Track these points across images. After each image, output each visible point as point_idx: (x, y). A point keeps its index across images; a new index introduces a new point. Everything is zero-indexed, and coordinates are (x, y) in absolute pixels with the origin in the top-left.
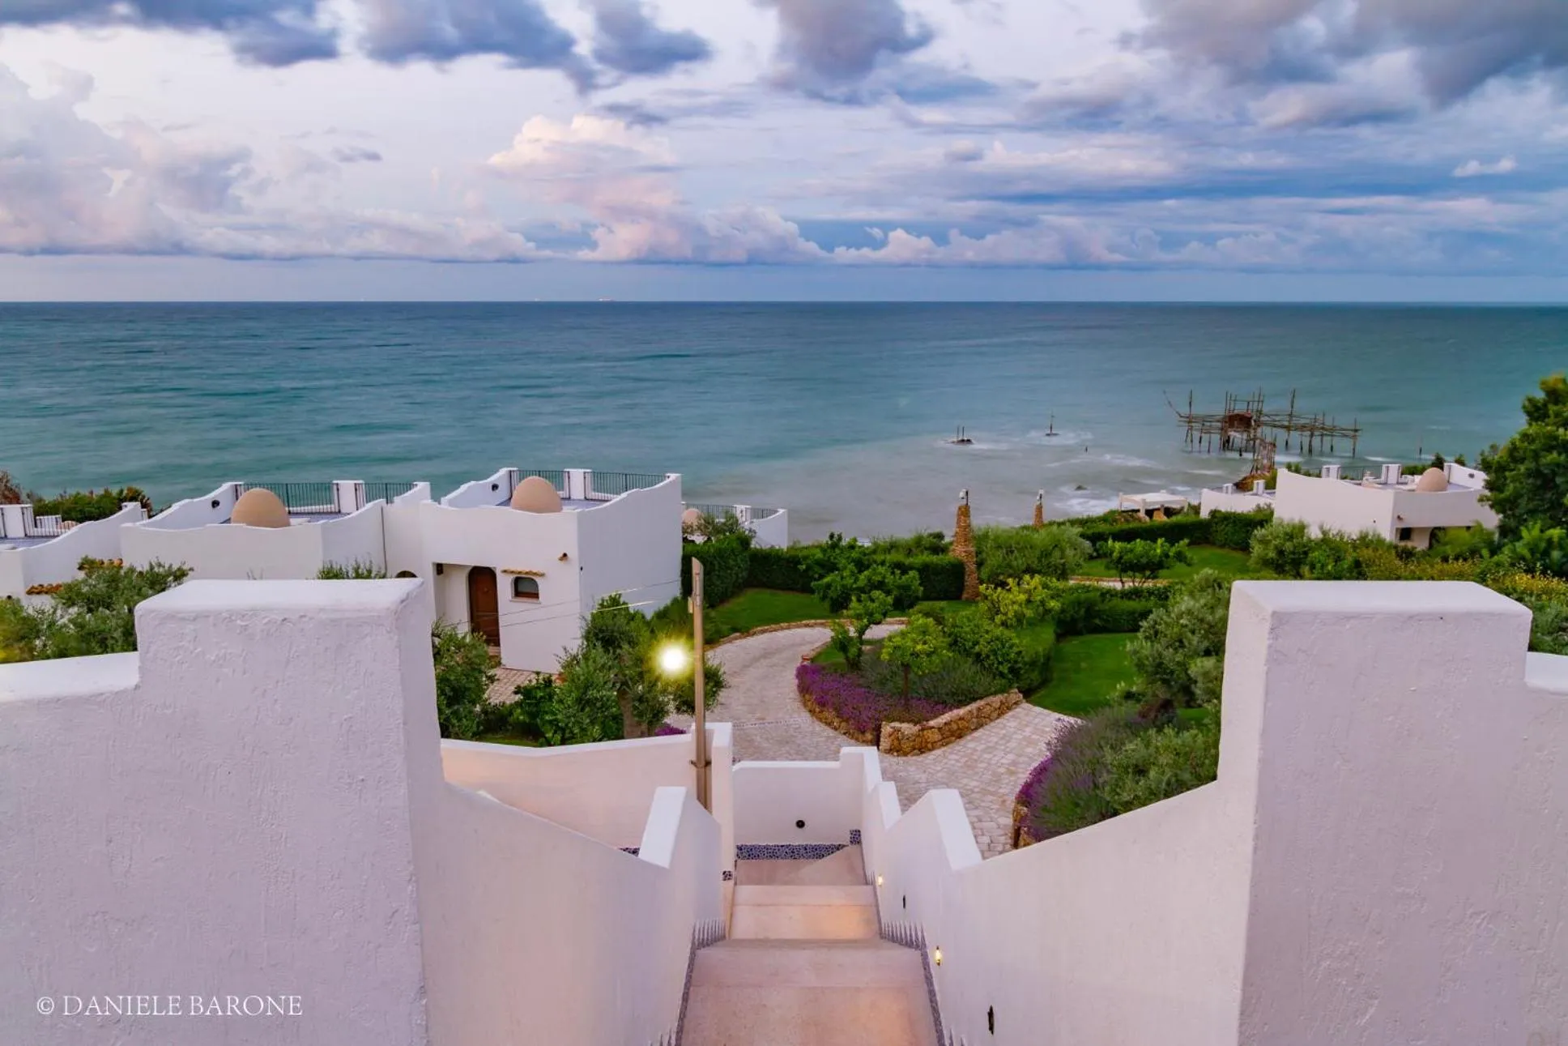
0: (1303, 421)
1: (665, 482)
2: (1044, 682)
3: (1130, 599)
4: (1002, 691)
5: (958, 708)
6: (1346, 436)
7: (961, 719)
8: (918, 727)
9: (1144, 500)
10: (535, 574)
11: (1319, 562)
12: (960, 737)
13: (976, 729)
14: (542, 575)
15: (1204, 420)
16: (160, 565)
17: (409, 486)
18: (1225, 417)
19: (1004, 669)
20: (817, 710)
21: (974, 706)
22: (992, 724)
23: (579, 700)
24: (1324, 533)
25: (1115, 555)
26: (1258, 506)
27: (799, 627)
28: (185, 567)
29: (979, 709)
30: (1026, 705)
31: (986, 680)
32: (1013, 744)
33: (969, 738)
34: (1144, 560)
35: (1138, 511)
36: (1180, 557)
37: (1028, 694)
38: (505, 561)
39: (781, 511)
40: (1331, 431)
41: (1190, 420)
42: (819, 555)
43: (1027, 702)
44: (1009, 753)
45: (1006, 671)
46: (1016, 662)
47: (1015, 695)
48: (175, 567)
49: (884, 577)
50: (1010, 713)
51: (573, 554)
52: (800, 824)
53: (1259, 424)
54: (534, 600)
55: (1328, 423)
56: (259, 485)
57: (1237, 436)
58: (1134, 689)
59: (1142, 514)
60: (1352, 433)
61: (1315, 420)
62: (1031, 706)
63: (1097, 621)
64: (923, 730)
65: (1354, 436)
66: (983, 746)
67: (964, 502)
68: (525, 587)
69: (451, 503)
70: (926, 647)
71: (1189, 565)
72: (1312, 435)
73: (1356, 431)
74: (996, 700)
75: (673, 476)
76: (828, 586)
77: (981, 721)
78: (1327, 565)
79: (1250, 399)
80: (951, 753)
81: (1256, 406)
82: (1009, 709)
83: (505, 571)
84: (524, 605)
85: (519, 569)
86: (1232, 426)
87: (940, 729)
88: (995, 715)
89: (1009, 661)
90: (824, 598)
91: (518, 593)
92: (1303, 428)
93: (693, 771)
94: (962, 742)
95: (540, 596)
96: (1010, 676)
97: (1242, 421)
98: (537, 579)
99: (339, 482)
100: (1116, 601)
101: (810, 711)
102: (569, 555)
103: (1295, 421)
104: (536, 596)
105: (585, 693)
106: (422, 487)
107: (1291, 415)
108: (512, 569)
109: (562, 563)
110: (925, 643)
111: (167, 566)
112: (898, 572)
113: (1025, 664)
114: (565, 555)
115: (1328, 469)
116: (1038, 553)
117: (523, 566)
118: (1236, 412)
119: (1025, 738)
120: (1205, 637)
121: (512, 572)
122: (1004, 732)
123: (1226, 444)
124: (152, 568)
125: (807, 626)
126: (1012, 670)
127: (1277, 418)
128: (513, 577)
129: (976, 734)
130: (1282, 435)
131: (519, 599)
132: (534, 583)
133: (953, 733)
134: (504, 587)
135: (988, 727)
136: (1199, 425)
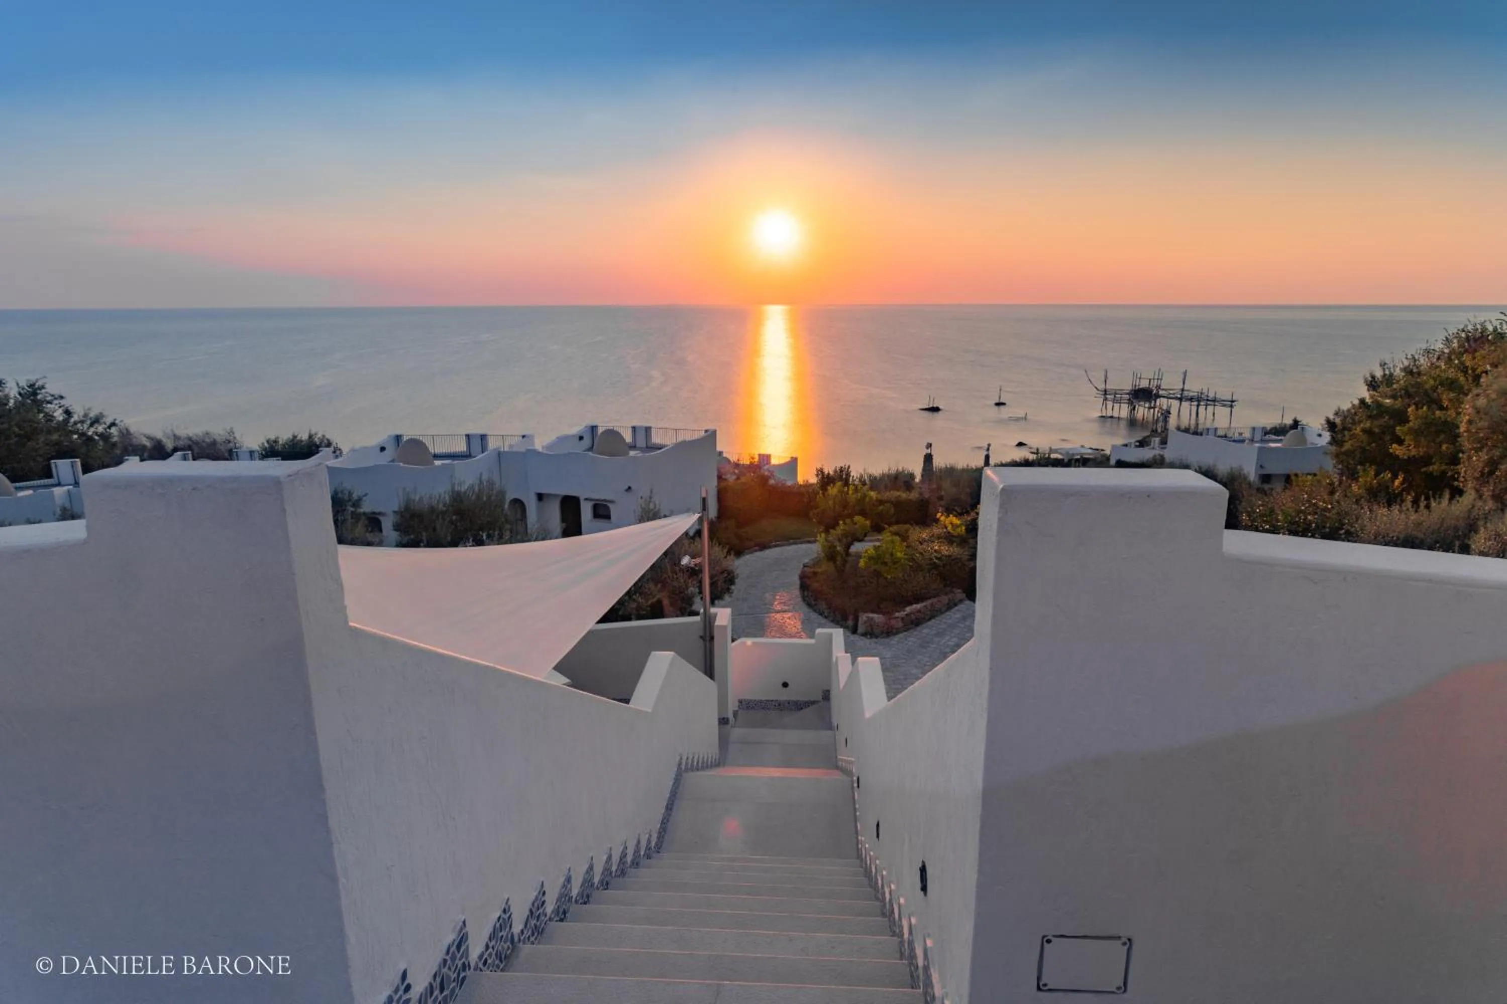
0: (1192, 394)
4: (949, 593)
5: (916, 604)
6: (1224, 405)
7: (919, 612)
8: (886, 617)
9: (1067, 453)
10: (607, 501)
12: (918, 625)
13: (930, 619)
14: (612, 502)
15: (1116, 393)
18: (1132, 392)
21: (928, 603)
22: (943, 616)
29: (932, 605)
30: (969, 602)
32: (957, 631)
33: (924, 625)
35: (1062, 460)
38: (585, 491)
40: (1212, 402)
41: (1105, 393)
44: (954, 637)
47: (960, 595)
50: (956, 608)
51: (636, 487)
52: (785, 685)
53: (1157, 396)
54: (606, 521)
55: (1211, 395)
57: (1141, 405)
59: (1065, 463)
60: (1229, 403)
61: (1201, 393)
62: (972, 603)
64: (890, 619)
65: (1231, 406)
66: (934, 632)
68: (601, 511)
72: (1198, 405)
73: (1233, 401)
74: (945, 599)
77: (933, 614)
79: (1152, 377)
80: (910, 637)
81: (1156, 383)
82: (956, 605)
83: (586, 499)
84: (601, 526)
85: (596, 498)
86: (1137, 397)
87: (903, 619)
88: (944, 609)
90: (819, 522)
91: (596, 515)
92: (1191, 399)
94: (919, 629)
95: (612, 517)
97: (1146, 394)
98: (609, 505)
101: (808, 604)
102: (632, 488)
103: (1186, 394)
104: (608, 517)
107: (1183, 390)
108: (592, 497)
109: (628, 494)
114: (630, 488)
117: (599, 495)
118: (1140, 387)
119: (966, 626)
121: (591, 500)
122: (950, 621)
123: (1133, 411)
125: (808, 542)
127: (1172, 392)
128: (593, 502)
129: (930, 623)
131: (597, 520)
132: (608, 508)
133: (912, 622)
134: (586, 511)
135: (938, 618)
136: (1112, 397)
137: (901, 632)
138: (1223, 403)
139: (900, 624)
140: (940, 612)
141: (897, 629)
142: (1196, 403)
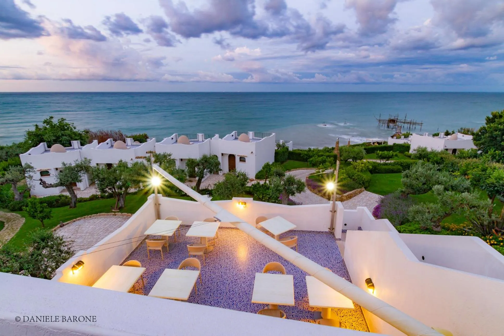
0: (408, 121)
1: (272, 135)
2: (369, 186)
3: (384, 165)
4: (360, 188)
5: (350, 191)
6: (419, 125)
7: (351, 194)
8: (341, 196)
9: (373, 140)
10: (245, 156)
11: (432, 157)
12: (350, 198)
13: (354, 197)
14: (246, 157)
15: (383, 120)
16: (166, 153)
17: (214, 136)
18: (389, 120)
19: (361, 182)
20: (312, 190)
21: (354, 191)
22: (358, 195)
23: (276, 190)
24: (432, 150)
25: (380, 155)
26: (404, 142)
27: (301, 169)
28: (171, 154)
29: (355, 192)
30: (365, 191)
31: (357, 185)
32: (364, 201)
33: (353, 198)
34: (387, 156)
35: (371, 143)
36: (396, 155)
37: (366, 188)
38: (238, 153)
39: (291, 142)
40: (415, 124)
41: (380, 121)
42: (306, 153)
43: (366, 190)
44: (364, 203)
45: (362, 183)
46: (364, 181)
47: (363, 189)
48: (169, 154)
49: (325, 159)
50: (362, 193)
51: (254, 152)
52: (345, 225)
53: (397, 122)
54: (244, 162)
55: (415, 121)
56: (183, 135)
57: (391, 125)
58: (403, 190)
59: (372, 143)
60: (421, 124)
61: (411, 121)
62: (367, 191)
63: (377, 171)
64: (342, 197)
65: (421, 125)
66: (357, 201)
67: (338, 141)
68: (242, 159)
69: (225, 139)
70: (344, 177)
71: (398, 157)
72: (410, 125)
73: (422, 124)
74: (359, 190)
75: (274, 134)
76: (312, 161)
77: (355, 195)
78: (434, 158)
79: (395, 116)
80: (349, 202)
81: (396, 118)
82: (362, 192)
83: (238, 156)
84: (242, 164)
85: (241, 155)
86: (390, 122)
87: (346, 196)
88: (358, 193)
89: (362, 181)
90: (311, 163)
91: (241, 161)
92: (408, 123)
93: (330, 213)
94: (351, 200)
95: (246, 161)
96: (362, 184)
97: (393, 121)
98: (245, 157)
99: (199, 134)
100: (382, 166)
101: (310, 190)
102: (253, 152)
103: (406, 121)
104: (245, 161)
105: (277, 188)
106: (217, 136)
107: (405, 120)
108: (239, 155)
109: (252, 154)
110: (343, 176)
111: (167, 153)
112: (328, 158)
113: (366, 181)
114: (252, 152)
115: (425, 134)
116: (356, 153)
117: (242, 154)
118: (391, 119)
119: (367, 199)
120: (424, 178)
121: (240, 156)
122: (361, 197)
123: (388, 127)
124: (164, 154)
125: (303, 169)
126: (363, 183)
127: (402, 120)
128: (240, 157)
129: (354, 198)
130: (403, 124)
131: (241, 162)
132: (245, 158)
133: (349, 197)
134: (237, 159)
135: (357, 196)
136: (382, 122)
137: (346, 201)
138: (418, 124)
139: (345, 198)
140: (357, 194)
141: (344, 200)
142: (409, 124)
